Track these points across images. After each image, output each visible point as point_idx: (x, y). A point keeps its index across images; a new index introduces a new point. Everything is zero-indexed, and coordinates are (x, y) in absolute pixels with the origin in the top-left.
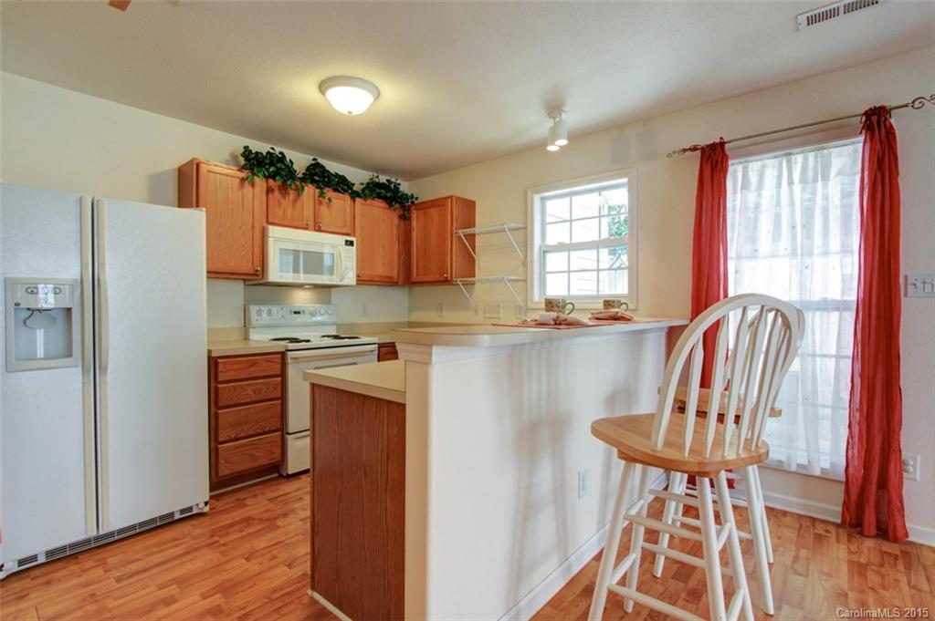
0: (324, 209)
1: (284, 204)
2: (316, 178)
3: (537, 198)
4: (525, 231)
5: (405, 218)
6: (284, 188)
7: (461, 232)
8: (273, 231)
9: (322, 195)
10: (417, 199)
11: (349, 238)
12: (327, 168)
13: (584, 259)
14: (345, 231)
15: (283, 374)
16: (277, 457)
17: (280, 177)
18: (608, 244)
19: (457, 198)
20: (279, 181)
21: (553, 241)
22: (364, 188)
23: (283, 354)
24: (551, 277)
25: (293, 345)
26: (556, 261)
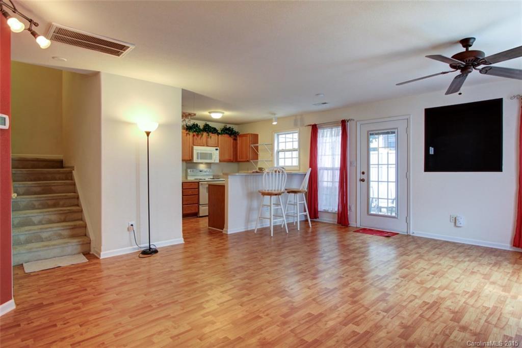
0: (209, 139)
1: (198, 139)
2: (207, 130)
3: (276, 135)
4: (272, 144)
5: (235, 139)
6: (198, 135)
7: (252, 146)
8: (195, 147)
9: (208, 135)
10: (239, 133)
11: (216, 148)
12: (210, 125)
13: (288, 154)
14: (216, 145)
15: (198, 188)
16: (197, 211)
17: (197, 131)
18: (294, 150)
19: (251, 134)
20: (196, 133)
21: (280, 148)
22: (222, 131)
23: (198, 182)
24: (280, 160)
25: (201, 180)
26: (281, 155)
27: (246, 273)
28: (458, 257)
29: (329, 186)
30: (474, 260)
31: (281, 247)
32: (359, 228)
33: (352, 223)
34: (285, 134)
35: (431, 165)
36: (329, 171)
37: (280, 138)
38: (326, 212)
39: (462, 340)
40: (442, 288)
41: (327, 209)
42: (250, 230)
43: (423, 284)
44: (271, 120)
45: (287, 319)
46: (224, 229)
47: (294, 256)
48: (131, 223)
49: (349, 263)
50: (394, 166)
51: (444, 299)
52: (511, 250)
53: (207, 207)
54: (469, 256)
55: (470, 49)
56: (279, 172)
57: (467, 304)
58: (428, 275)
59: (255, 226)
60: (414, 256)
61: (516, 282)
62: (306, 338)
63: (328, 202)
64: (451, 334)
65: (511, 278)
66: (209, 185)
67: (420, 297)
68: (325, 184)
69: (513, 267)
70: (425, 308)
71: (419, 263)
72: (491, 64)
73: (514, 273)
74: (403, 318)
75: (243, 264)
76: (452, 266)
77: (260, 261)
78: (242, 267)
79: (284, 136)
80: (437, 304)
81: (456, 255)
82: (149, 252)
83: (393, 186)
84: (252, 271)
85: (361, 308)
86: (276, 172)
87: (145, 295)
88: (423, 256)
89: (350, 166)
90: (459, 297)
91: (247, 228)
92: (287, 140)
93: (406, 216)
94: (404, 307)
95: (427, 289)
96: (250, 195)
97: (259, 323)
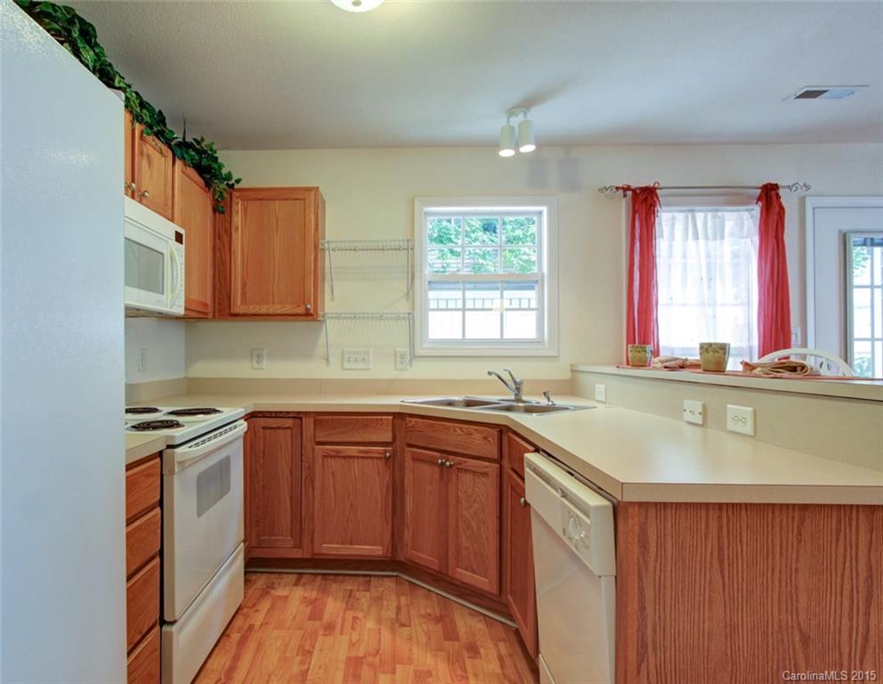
10: (238, 181)
11: (178, 228)
23: (161, 457)
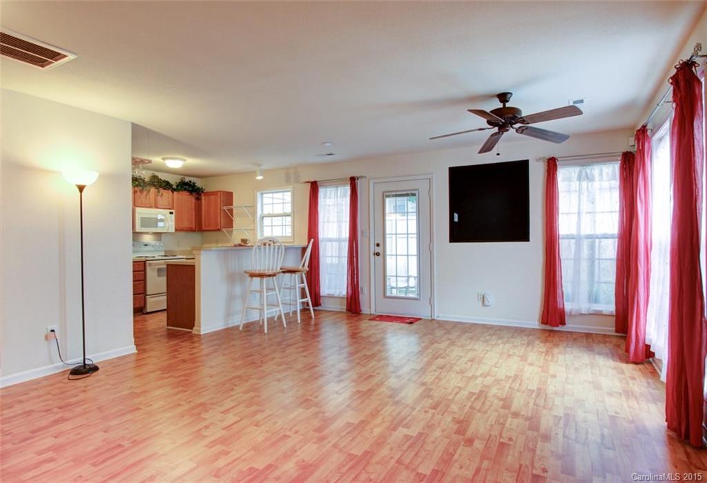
0: (159, 198)
1: (142, 197)
2: (155, 184)
3: (259, 194)
4: (254, 207)
5: (198, 199)
6: (142, 191)
7: (225, 208)
8: (138, 210)
9: (158, 192)
10: (205, 190)
11: (171, 211)
12: (160, 177)
13: (277, 221)
14: (170, 207)
15: (145, 270)
16: (142, 305)
17: (140, 186)
18: (286, 215)
19: (224, 192)
20: (140, 188)
21: (266, 212)
22: (177, 186)
23: (145, 262)
24: (265, 228)
25: (148, 259)
26: (267, 221)
27: (248, 384)
28: (490, 340)
29: (334, 262)
30: (507, 342)
31: (282, 346)
32: (374, 315)
33: (365, 309)
34: (273, 193)
35: (457, 234)
36: (334, 243)
37: (264, 199)
38: (330, 297)
39: (518, 426)
40: (484, 375)
41: (333, 293)
42: (231, 328)
43: (463, 373)
44: (254, 173)
45: (323, 434)
46: (194, 328)
47: (305, 357)
48: (50, 328)
49: (376, 359)
50: (415, 236)
51: (488, 387)
52: (540, 328)
53: (165, 297)
54: (501, 338)
55: (508, 105)
56: (269, 245)
57: (512, 389)
58: (466, 363)
59: (238, 321)
60: (446, 343)
61: (552, 361)
62: (354, 452)
63: (334, 283)
64: (505, 422)
65: (546, 358)
66: (168, 265)
67: (464, 388)
68: (328, 260)
69: (545, 346)
70: (473, 399)
71: (452, 351)
72: (528, 123)
73: (547, 353)
74: (454, 413)
75: (238, 373)
76: (488, 351)
77: (261, 366)
78: (238, 377)
79: (270, 195)
80: (484, 393)
81: (488, 338)
82: (84, 370)
83: (413, 261)
84: (255, 381)
85: (405, 408)
86: (265, 245)
87: (105, 432)
88: (454, 342)
89: (362, 236)
90: (503, 383)
91: (228, 324)
92: (275, 201)
93: (430, 296)
94: (452, 400)
95: (470, 378)
96: (232, 278)
97: (289, 444)
